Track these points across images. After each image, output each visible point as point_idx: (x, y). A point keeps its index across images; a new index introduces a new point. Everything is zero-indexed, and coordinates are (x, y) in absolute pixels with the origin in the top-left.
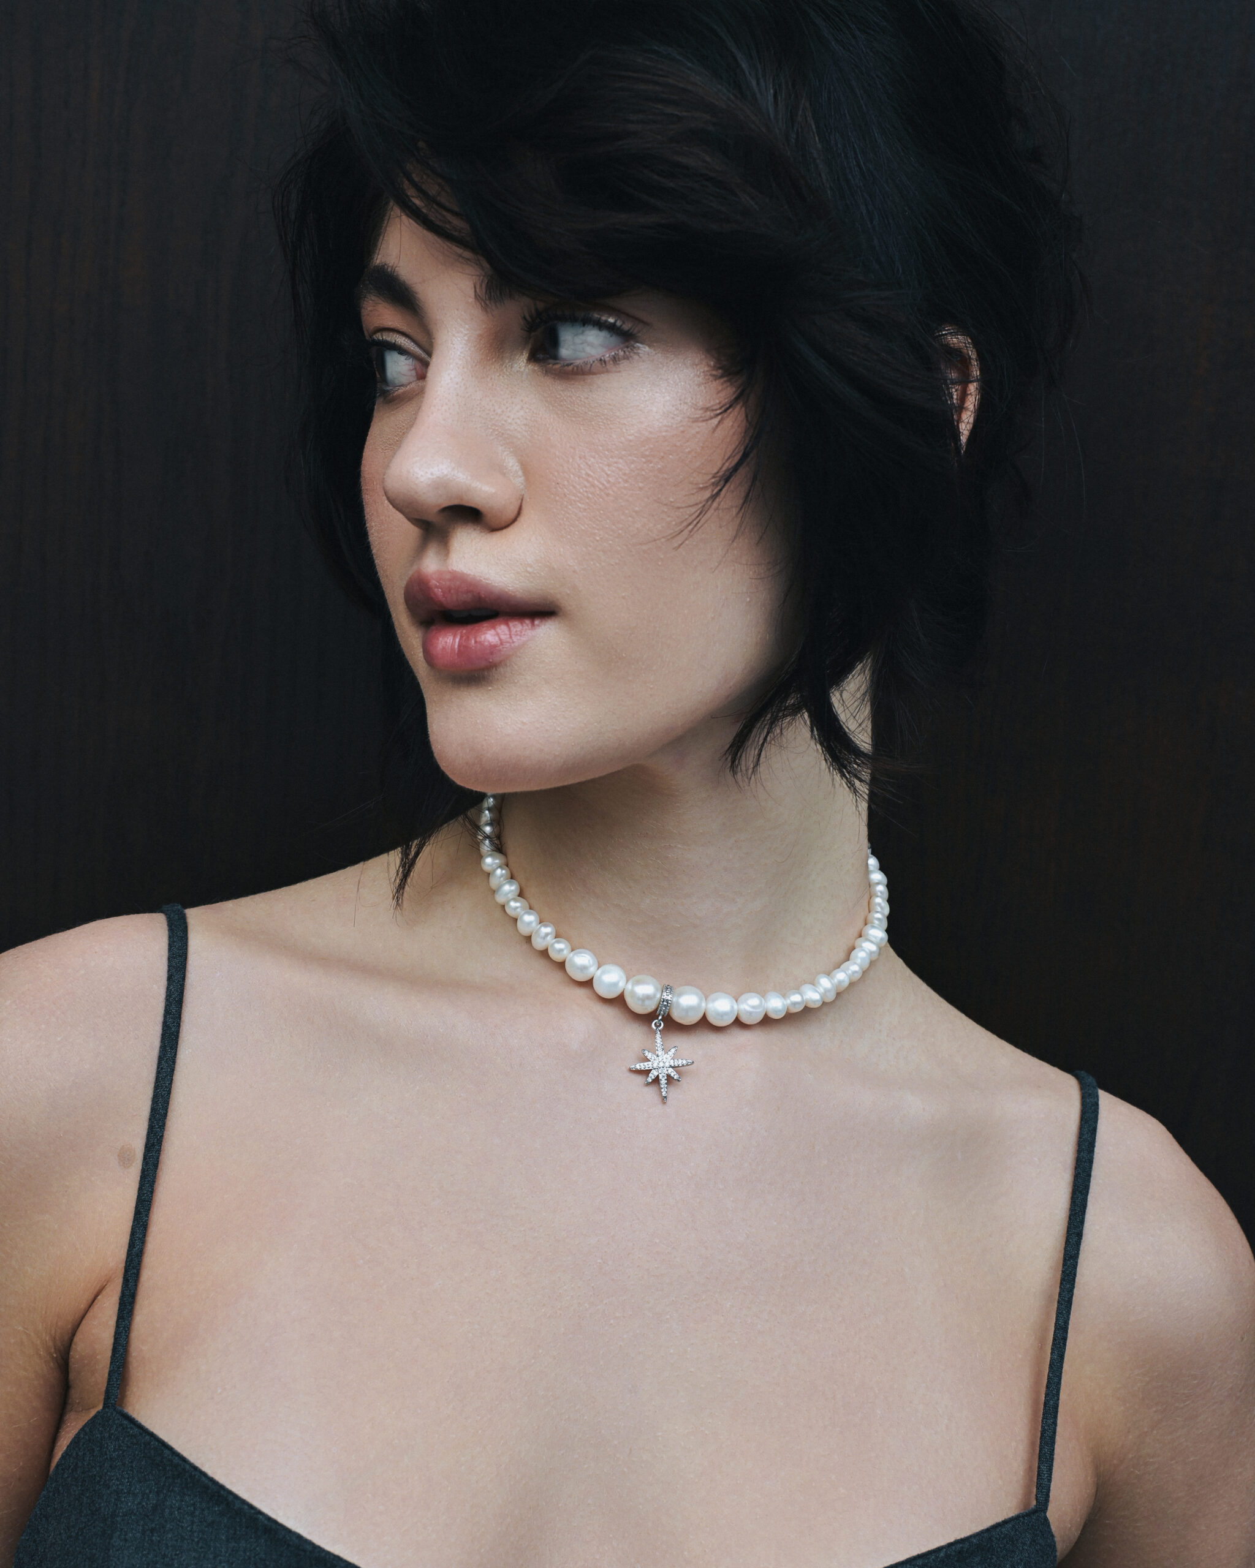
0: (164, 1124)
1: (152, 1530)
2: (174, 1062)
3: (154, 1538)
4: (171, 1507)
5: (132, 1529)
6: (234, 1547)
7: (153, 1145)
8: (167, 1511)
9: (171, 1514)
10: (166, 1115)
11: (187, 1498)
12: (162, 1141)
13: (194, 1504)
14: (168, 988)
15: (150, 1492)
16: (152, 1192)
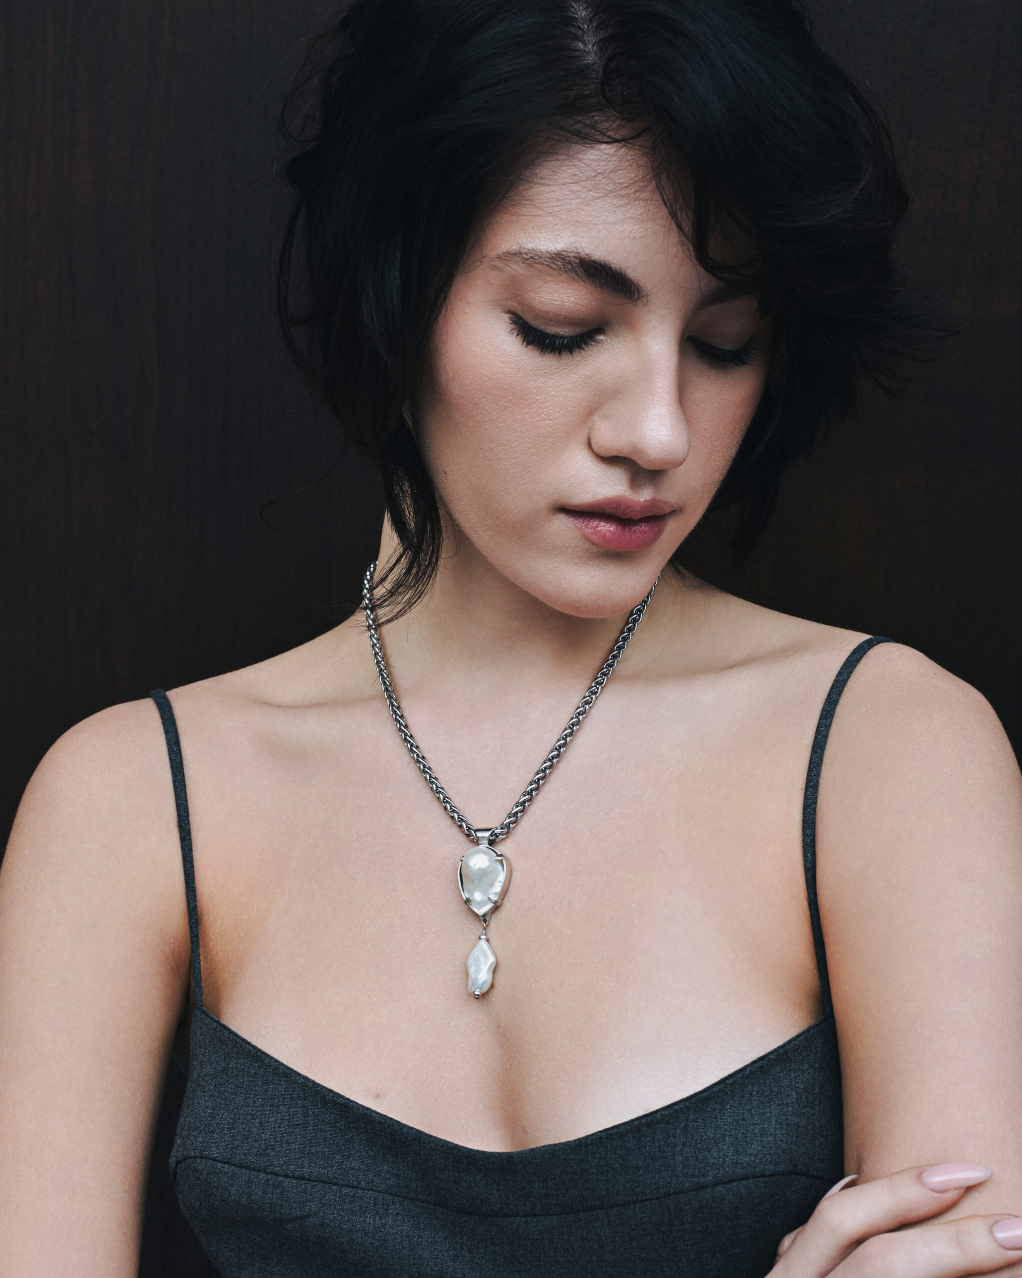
0: (189, 822)
1: (221, 1084)
2: (184, 782)
3: (221, 1089)
4: (232, 1068)
5: (208, 1084)
6: (266, 1088)
7: (185, 837)
8: (230, 1070)
9: (232, 1072)
10: (188, 816)
11: (240, 1060)
12: (190, 833)
13: (244, 1064)
14: (166, 738)
15: (221, 1060)
16: (193, 867)
